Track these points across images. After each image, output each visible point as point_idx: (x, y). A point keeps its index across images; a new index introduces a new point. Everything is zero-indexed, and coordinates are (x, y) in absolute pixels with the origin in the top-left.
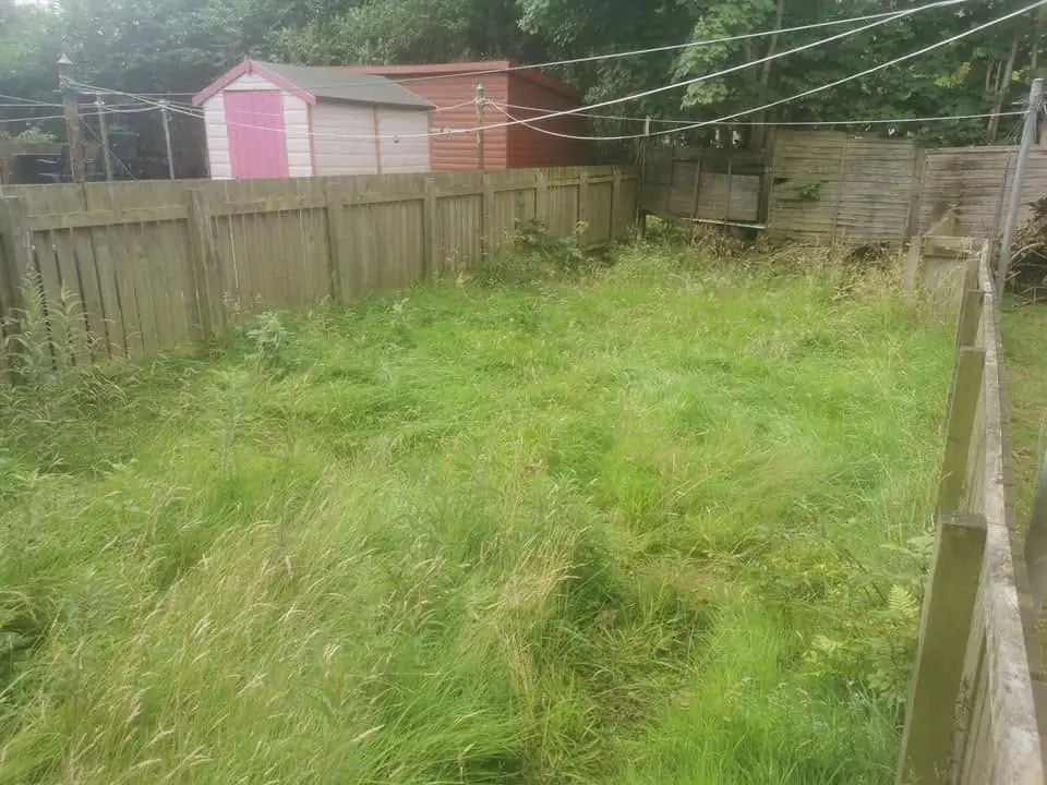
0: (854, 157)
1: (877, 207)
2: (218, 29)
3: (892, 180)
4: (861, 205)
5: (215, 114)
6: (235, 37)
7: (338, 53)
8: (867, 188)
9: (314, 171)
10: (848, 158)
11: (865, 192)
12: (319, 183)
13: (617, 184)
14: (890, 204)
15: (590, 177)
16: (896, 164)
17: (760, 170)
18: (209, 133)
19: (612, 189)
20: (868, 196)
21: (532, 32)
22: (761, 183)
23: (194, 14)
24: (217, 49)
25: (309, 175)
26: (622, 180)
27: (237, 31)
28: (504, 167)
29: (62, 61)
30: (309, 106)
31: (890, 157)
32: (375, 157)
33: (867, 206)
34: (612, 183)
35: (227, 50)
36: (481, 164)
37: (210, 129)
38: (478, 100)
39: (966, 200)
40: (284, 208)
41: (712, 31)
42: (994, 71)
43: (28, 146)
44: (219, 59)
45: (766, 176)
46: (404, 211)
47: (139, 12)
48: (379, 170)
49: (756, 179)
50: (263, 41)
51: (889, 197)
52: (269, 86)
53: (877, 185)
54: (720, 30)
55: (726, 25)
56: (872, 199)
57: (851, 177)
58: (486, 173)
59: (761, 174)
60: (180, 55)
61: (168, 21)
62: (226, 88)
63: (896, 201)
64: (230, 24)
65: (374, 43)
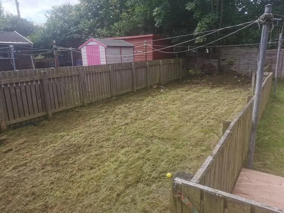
0: (243, 53)
1: (249, 66)
2: (83, 29)
3: (253, 59)
4: (245, 66)
5: (84, 51)
6: (87, 31)
7: (112, 34)
8: (246, 61)
9: (106, 63)
10: (241, 54)
11: (246, 62)
12: (108, 65)
13: (181, 63)
14: (253, 65)
15: (174, 61)
16: (254, 55)
17: (218, 57)
18: (82, 55)
19: (180, 64)
20: (247, 63)
21: (158, 27)
22: (219, 61)
23: (77, 26)
24: (83, 34)
25: (105, 64)
26: (182, 62)
27: (87, 30)
28: (152, 60)
29: (54, 42)
30: (105, 48)
31: (252, 53)
32: (121, 59)
33: (246, 66)
34: (180, 62)
35: (85, 34)
36: (146, 59)
37: (83, 54)
38: (145, 44)
39: (273, 63)
40: (100, 72)
41: (202, 24)
42: (279, 30)
43: (39, 60)
44: (83, 37)
45: (220, 59)
46: (127, 71)
47: (65, 27)
48: (122, 62)
49: (217, 60)
50: (93, 32)
51: (253, 63)
52: (96, 44)
53: (249, 60)
54: (204, 24)
55: (205, 23)
56: (248, 64)
57: (242, 58)
58: (147, 61)
59: (219, 59)
60: (74, 36)
61: (71, 28)
62: (87, 45)
63: (254, 64)
64: (86, 28)
65: (120, 31)
